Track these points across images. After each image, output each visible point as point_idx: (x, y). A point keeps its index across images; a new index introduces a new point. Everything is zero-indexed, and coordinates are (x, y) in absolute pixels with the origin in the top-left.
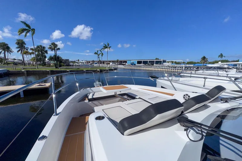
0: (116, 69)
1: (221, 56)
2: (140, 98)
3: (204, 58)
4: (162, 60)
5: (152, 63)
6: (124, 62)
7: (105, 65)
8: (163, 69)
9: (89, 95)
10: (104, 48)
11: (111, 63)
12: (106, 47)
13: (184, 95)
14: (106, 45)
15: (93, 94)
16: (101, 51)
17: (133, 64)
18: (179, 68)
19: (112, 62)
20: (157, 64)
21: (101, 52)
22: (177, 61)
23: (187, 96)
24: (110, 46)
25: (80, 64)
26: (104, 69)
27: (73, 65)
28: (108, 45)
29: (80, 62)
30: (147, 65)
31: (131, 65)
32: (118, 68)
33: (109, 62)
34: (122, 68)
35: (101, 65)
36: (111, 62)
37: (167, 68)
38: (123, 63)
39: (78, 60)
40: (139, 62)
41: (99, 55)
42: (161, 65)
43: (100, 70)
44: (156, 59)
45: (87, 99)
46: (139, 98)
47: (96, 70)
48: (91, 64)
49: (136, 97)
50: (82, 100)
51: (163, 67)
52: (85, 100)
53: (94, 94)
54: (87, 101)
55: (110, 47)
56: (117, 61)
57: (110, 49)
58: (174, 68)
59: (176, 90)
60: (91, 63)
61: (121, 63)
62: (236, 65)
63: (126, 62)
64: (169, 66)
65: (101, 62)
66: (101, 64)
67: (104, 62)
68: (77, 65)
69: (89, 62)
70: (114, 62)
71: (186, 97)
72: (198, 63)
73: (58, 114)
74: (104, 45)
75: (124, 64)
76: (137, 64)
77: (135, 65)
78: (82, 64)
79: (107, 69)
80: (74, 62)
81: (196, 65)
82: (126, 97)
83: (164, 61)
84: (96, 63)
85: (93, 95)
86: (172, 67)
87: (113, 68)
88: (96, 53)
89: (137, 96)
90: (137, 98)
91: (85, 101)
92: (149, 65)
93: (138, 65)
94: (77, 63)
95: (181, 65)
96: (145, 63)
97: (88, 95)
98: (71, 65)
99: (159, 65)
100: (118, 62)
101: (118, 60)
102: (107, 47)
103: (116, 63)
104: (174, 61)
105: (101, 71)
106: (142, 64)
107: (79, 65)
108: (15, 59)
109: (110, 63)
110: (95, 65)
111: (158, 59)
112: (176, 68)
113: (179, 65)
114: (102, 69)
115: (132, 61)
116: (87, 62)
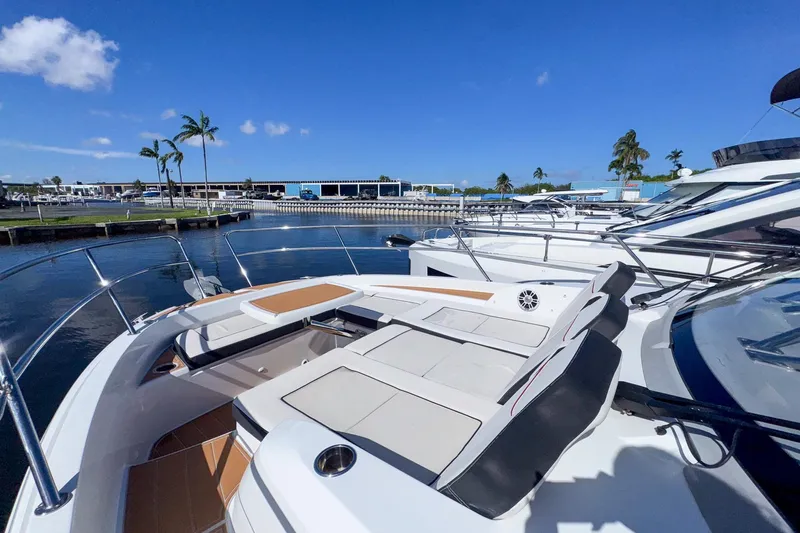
0: (245, 216)
1: (539, 173)
2: (393, 322)
3: (504, 178)
4: (399, 183)
5: (370, 192)
6: (274, 189)
7: (196, 202)
8: (404, 209)
9: (183, 340)
10: (183, 134)
11: (222, 194)
12: (194, 130)
13: (522, 295)
14: (192, 121)
15: (199, 330)
16: (173, 145)
17: (307, 196)
18: (449, 207)
19: (227, 188)
20: (387, 195)
21: (172, 150)
22: (440, 186)
23: (530, 297)
24: (212, 125)
25: (70, 196)
26: (196, 215)
27: (26, 203)
28: (206, 121)
29: (69, 189)
30: (358, 199)
31: (302, 201)
32: (252, 211)
33: (213, 187)
34: (270, 211)
35: (176, 200)
36: (220, 188)
37: (416, 206)
38: (269, 193)
39: (57, 181)
40: (329, 190)
41: (164, 162)
42: (397, 198)
43: (179, 221)
44: (383, 179)
45: (177, 361)
46: (390, 323)
47: (162, 223)
48: (129, 197)
49: (380, 320)
50: (155, 371)
51: (407, 206)
52: (173, 367)
53: (204, 330)
54: (180, 370)
55: (212, 130)
56: (248, 186)
57: (212, 138)
58: (435, 205)
59: (489, 280)
60: (127, 192)
61: (263, 191)
62: (566, 197)
63: (282, 189)
64: (421, 203)
65: (179, 189)
66: (177, 195)
67: (188, 190)
68: (55, 203)
69: (118, 189)
70: (235, 188)
71: (527, 299)
72: (490, 191)
73: (65, 496)
74: (187, 122)
75: (275, 194)
76: (321, 197)
77: (318, 199)
78: (80, 197)
79: (209, 215)
80: (34, 188)
81: (488, 196)
82: (336, 323)
83: (406, 187)
84: (158, 194)
85: (204, 337)
86: (429, 205)
87: (234, 210)
88: (149, 150)
89: (382, 314)
90: (384, 325)
91: (173, 373)
92: (363, 199)
93: (325, 198)
94: (50, 191)
95: (453, 199)
96: (349, 190)
97: (178, 339)
98: (17, 204)
99: (392, 198)
100: (250, 187)
101: (249, 181)
102: (198, 131)
103: (244, 194)
104: (432, 185)
105: (185, 226)
106: (339, 197)
107: (64, 204)
109: (217, 194)
110: (148, 201)
111: (388, 180)
112: (440, 205)
113: (447, 198)
114: (187, 215)
115: (304, 187)
116: (108, 189)
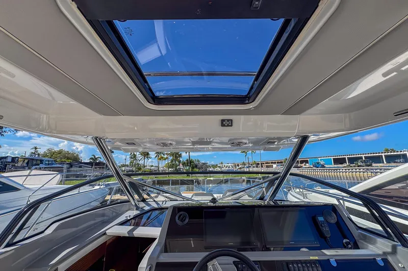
6: (302, 162)
17: (317, 165)
25: (224, 168)
29: (225, 166)
30: (355, 166)
31: (315, 168)
33: (272, 163)
39: (222, 163)
48: (240, 168)
60: (240, 166)
63: (308, 161)
70: (281, 163)
77: (325, 167)
92: (359, 166)
93: (335, 166)
94: (219, 167)
108: (152, 166)
109: (272, 166)
110: (246, 170)
111: (393, 151)
115: (315, 160)
116: (235, 165)
